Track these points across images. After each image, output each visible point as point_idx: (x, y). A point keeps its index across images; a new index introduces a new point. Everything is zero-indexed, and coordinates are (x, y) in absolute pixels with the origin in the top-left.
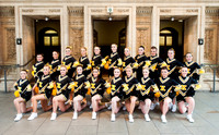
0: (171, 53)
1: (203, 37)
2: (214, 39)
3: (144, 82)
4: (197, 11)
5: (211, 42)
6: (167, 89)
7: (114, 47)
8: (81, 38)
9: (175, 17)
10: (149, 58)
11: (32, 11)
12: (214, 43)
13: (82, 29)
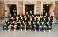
0: (46, 14)
1: (54, 10)
2: (57, 10)
3: (39, 21)
4: (53, 2)
5: (56, 11)
6: (45, 23)
7: (31, 12)
8: (22, 10)
9: (47, 4)
10: (41, 15)
11: (9, 3)
12: (57, 11)
13: (22, 8)
